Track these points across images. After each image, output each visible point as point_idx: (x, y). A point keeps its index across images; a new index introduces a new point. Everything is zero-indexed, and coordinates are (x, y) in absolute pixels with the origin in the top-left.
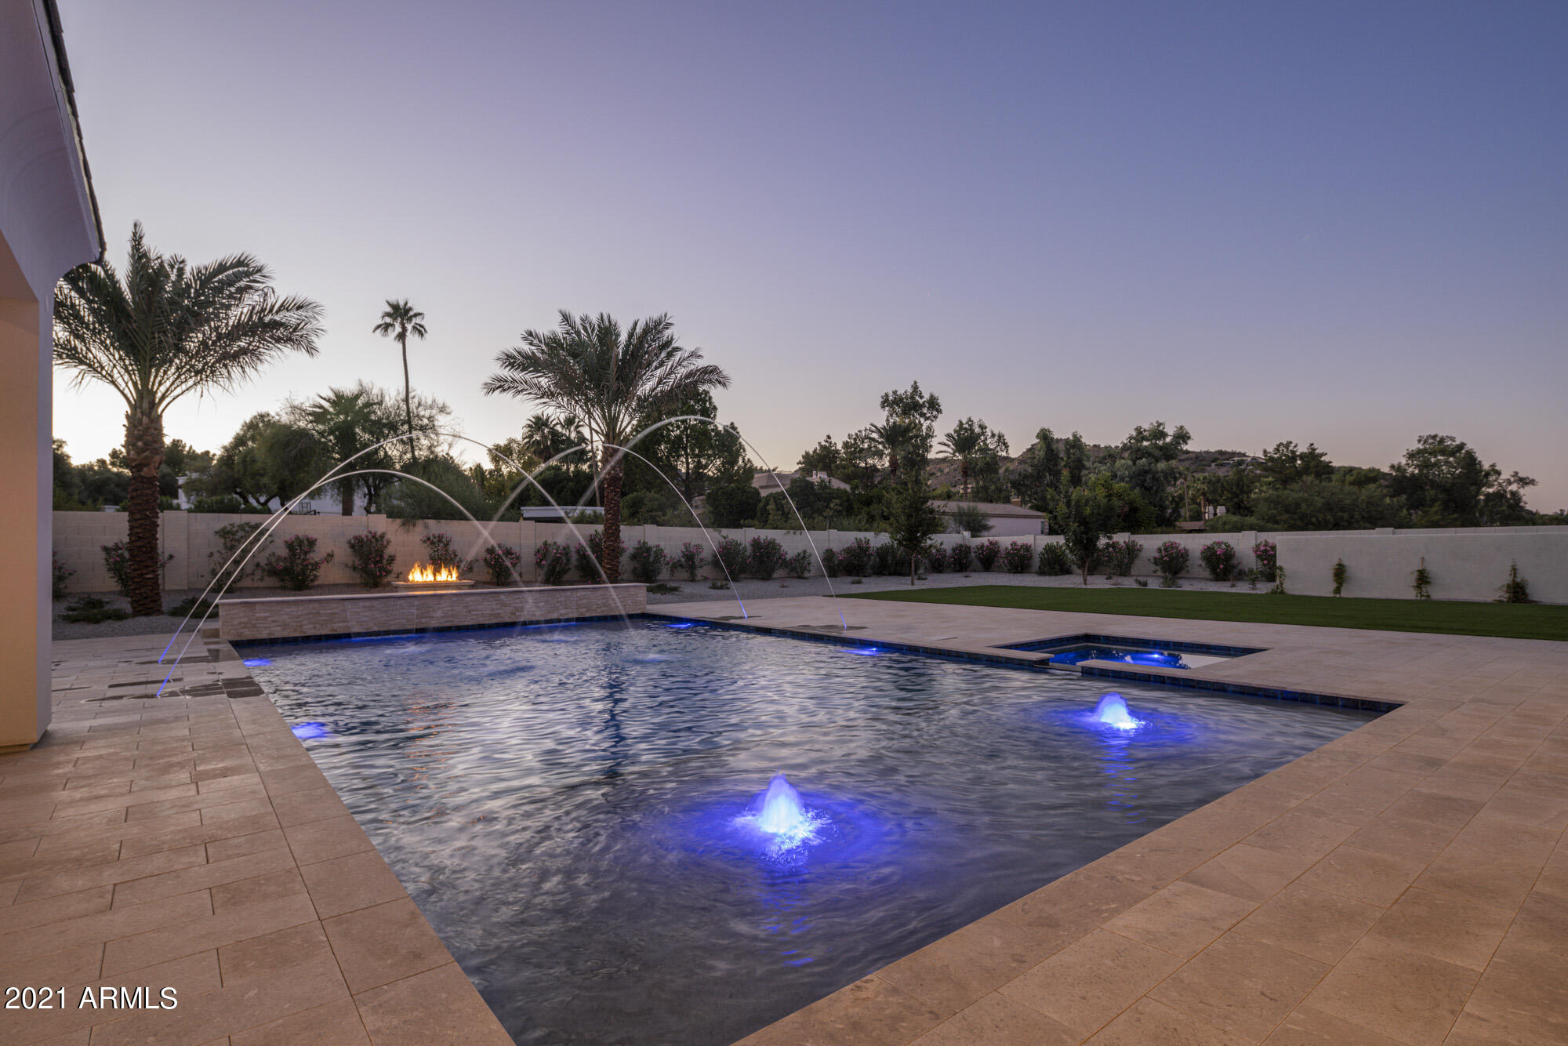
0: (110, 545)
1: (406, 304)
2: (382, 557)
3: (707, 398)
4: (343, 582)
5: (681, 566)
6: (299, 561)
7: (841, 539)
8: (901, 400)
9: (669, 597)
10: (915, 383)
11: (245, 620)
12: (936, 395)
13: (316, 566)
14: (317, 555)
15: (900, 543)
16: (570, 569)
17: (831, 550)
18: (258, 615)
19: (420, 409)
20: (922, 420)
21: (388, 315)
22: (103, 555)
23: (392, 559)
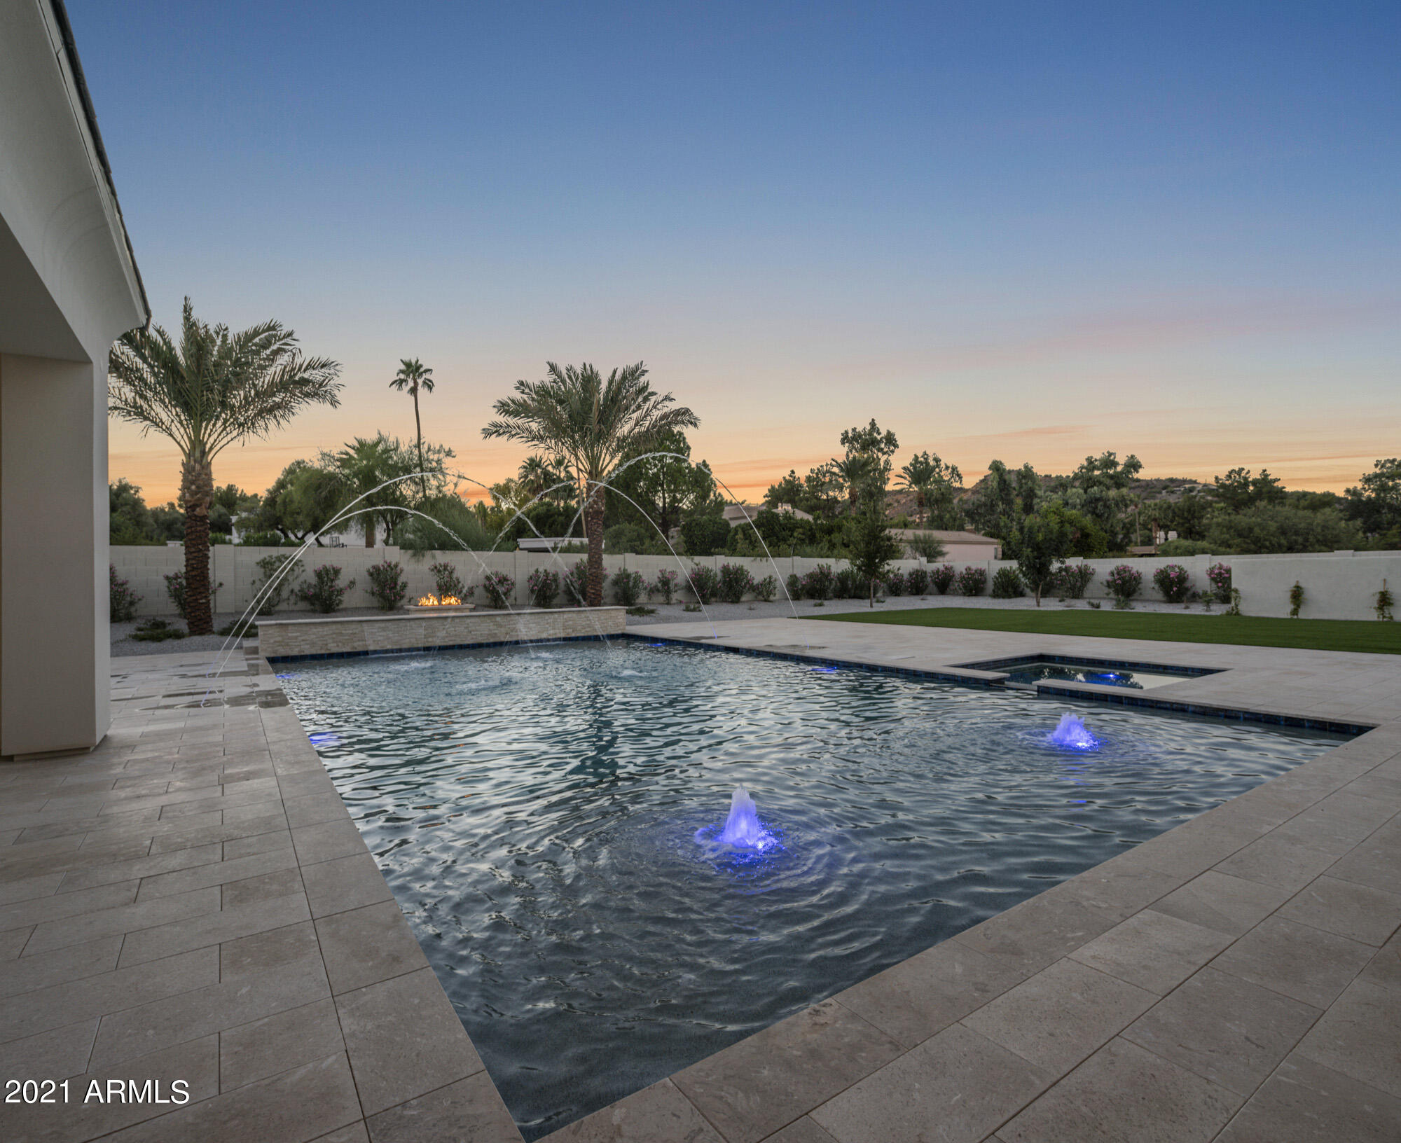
0: (171, 574)
1: (417, 361)
2: (396, 584)
3: (681, 439)
4: (363, 605)
5: (658, 590)
6: (326, 588)
7: (805, 566)
8: (860, 436)
9: (647, 618)
10: (873, 420)
11: (279, 639)
12: (892, 431)
13: (341, 592)
14: (341, 582)
15: (859, 568)
16: (558, 594)
17: (795, 576)
18: (290, 635)
19: (430, 453)
20: (880, 454)
21: (402, 372)
22: (166, 583)
23: (405, 585)
